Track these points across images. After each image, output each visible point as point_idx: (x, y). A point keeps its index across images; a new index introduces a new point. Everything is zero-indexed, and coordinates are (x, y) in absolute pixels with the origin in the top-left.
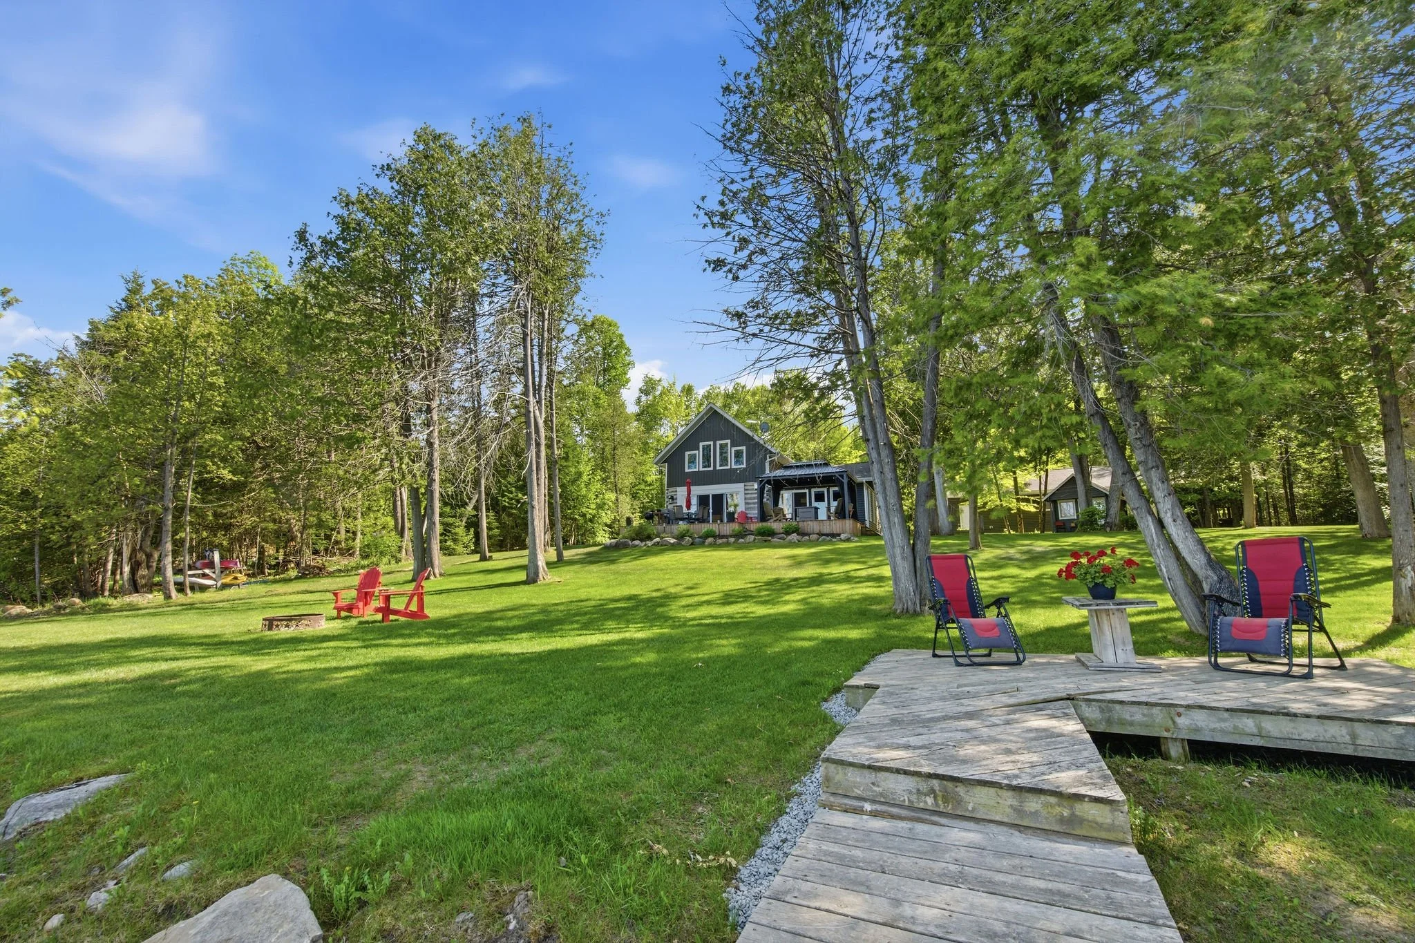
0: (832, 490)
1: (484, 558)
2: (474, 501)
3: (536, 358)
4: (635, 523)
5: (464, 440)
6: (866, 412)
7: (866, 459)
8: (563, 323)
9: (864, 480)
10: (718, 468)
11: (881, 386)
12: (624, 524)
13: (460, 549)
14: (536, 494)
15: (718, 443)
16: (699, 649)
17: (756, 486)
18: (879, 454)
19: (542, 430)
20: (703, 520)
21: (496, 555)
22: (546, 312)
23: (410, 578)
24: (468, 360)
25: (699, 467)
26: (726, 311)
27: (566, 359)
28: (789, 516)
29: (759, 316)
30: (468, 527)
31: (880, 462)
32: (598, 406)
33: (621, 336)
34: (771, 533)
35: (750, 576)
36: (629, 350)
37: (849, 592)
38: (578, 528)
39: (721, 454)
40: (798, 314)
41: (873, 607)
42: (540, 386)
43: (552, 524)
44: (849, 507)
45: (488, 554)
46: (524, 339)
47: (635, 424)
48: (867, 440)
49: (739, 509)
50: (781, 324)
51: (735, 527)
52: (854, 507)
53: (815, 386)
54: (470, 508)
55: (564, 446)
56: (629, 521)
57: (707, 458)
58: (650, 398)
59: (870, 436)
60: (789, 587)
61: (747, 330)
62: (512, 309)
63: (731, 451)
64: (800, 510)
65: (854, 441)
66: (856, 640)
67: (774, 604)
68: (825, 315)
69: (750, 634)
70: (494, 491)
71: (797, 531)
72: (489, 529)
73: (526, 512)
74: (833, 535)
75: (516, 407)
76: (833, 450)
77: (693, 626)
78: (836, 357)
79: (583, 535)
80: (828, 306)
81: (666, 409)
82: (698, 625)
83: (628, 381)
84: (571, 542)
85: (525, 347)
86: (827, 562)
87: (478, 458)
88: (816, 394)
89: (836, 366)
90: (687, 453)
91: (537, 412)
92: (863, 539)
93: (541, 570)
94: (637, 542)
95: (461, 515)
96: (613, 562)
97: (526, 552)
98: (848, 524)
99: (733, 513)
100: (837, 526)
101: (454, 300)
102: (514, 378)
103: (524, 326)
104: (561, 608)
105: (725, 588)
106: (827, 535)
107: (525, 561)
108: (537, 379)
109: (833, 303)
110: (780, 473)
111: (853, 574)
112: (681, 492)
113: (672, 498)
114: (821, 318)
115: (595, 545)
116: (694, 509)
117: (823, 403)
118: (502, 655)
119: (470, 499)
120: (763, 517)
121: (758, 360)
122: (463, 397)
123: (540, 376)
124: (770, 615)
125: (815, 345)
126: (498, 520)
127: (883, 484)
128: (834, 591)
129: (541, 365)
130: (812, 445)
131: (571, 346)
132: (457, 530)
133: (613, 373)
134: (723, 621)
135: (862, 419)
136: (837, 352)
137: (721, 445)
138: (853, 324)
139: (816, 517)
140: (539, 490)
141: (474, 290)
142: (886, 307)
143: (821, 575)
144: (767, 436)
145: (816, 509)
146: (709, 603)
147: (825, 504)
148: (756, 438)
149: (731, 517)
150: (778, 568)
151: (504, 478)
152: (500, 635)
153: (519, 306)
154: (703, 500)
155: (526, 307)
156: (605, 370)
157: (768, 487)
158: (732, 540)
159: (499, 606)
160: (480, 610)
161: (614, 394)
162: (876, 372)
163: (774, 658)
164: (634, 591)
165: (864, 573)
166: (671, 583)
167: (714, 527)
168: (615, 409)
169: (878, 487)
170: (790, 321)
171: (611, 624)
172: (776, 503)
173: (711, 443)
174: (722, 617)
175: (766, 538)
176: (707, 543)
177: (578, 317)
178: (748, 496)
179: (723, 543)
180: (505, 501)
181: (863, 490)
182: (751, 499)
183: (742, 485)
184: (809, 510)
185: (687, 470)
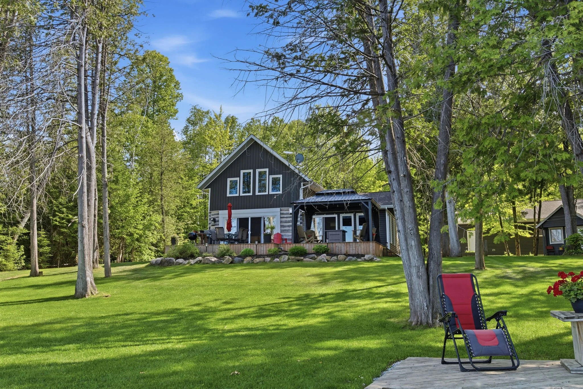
0: (358, 215)
1: (34, 274)
2: (26, 220)
3: (89, 88)
4: (180, 243)
5: (17, 162)
6: (388, 147)
7: (388, 188)
8: (117, 56)
9: (386, 207)
10: (257, 193)
11: (402, 125)
12: (170, 243)
13: (10, 265)
14: (86, 214)
15: (258, 171)
16: (236, 356)
17: (291, 211)
18: (399, 184)
19: (94, 155)
20: (242, 241)
21: (45, 271)
22: (100, 46)
24: (24, 87)
25: (240, 192)
26: (267, 52)
27: (118, 89)
28: (320, 238)
29: (296, 58)
30: (18, 244)
31: (400, 191)
32: (146, 134)
33: (171, 70)
34: (303, 254)
35: (283, 292)
36: (177, 83)
37: (369, 307)
38: (126, 246)
39: (260, 181)
40: (331, 58)
41: (392, 320)
42: (92, 114)
43: (101, 243)
44: (372, 230)
45: (38, 270)
46: (79, 70)
47: (182, 151)
48: (389, 172)
49: (276, 231)
50: (316, 66)
51: (271, 247)
52: (377, 231)
53: (344, 123)
54: (22, 226)
55: (114, 170)
56: (174, 241)
57: (247, 184)
58: (197, 128)
59: (392, 168)
60: (318, 302)
61: (286, 70)
62: (67, 42)
63: (269, 179)
64: (330, 233)
65: (378, 173)
66: (376, 349)
67: (304, 318)
68: (354, 60)
69: (283, 345)
70: (46, 210)
71: (326, 251)
72: (40, 246)
73: (76, 232)
74: (359, 256)
75: (69, 133)
76: (358, 179)
77: (231, 337)
78: (364, 97)
79: (131, 252)
80: (358, 52)
81: (211, 138)
82: (236, 336)
83: (176, 112)
84: (119, 260)
85: (79, 77)
86: (352, 279)
87: (31, 180)
88: (345, 129)
89: (363, 105)
90: (229, 180)
91: (89, 138)
92: (384, 259)
93: (89, 285)
94: (181, 260)
95: (13, 234)
96: (156, 278)
97: (76, 268)
98: (372, 246)
99: (270, 235)
100: (361, 247)
101: (12, 30)
102: (68, 106)
103: (79, 57)
104: (107, 321)
105: (261, 303)
106: (353, 255)
107: (74, 277)
108: (90, 108)
109: (362, 49)
110: (313, 199)
111: (375, 290)
112: (223, 214)
113: (214, 220)
114: (351, 63)
115: (142, 262)
116: (234, 231)
117: (352, 138)
118: (50, 365)
119: (22, 218)
120: (297, 239)
121: (295, 98)
122: (18, 122)
123: (93, 105)
124: (300, 327)
125: (346, 86)
126: (49, 237)
127: (402, 210)
128: (357, 306)
129: (94, 94)
130: (341, 175)
131: (123, 78)
132: (9, 247)
133: (162, 104)
134: (258, 333)
135: (385, 153)
136: (365, 93)
137: (260, 173)
138: (379, 68)
139: (344, 239)
140: (89, 211)
141: (31, 22)
142: (408, 56)
143: (347, 291)
144: (301, 166)
145: (344, 232)
146: (244, 316)
147: (352, 228)
148: (292, 167)
149: (268, 239)
150: (309, 285)
151: (57, 198)
152: (48, 346)
153: (74, 39)
154: (243, 222)
155: (81, 40)
156: (154, 102)
157: (301, 212)
158: (268, 259)
159: (47, 319)
160: (30, 323)
161: (163, 123)
162: (398, 110)
163: (303, 366)
164: (176, 306)
165: (383, 290)
166: (211, 298)
167: (251, 247)
168: (163, 138)
169: (398, 214)
170: (323, 64)
171: (153, 335)
172: (308, 227)
173: (251, 171)
174: (257, 329)
175: (298, 258)
176: (245, 262)
177: (131, 52)
178: (283, 220)
179: (260, 262)
180: (56, 221)
181: (385, 216)
182: (286, 222)
183: (278, 209)
184: (338, 233)
185: (228, 195)
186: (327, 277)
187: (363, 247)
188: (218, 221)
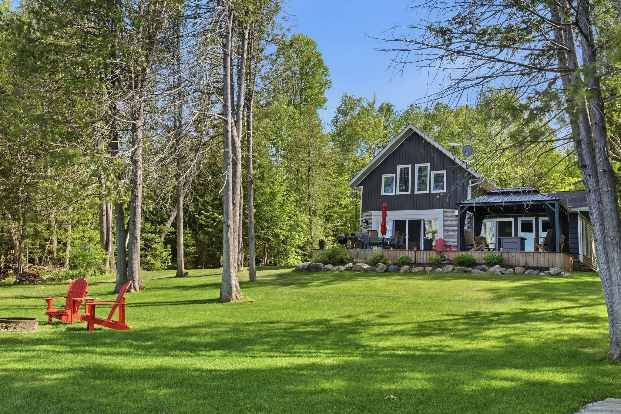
0: (541, 219)
1: (180, 275)
2: (172, 218)
3: (235, 79)
4: (329, 246)
5: (165, 158)
6: (583, 136)
7: (581, 186)
8: (263, 42)
9: (578, 210)
10: (416, 192)
11: (601, 107)
12: (317, 247)
13: (158, 264)
14: (231, 213)
15: (417, 166)
16: (391, 379)
17: (456, 213)
18: (597, 182)
19: (239, 150)
20: (399, 246)
21: (191, 272)
22: (247, 32)
23: (113, 290)
24: (172, 80)
25: (396, 190)
26: (429, 28)
27: (264, 78)
28: (492, 246)
29: (465, 32)
30: (165, 244)
31: (598, 191)
32: (293, 126)
33: (319, 55)
34: (472, 264)
35: (446, 308)
36: (326, 69)
37: (555, 332)
38: (271, 248)
39: (420, 177)
40: (509, 29)
41: (586, 350)
42: (238, 106)
43: (246, 244)
44: (560, 239)
45: (184, 271)
46: (225, 60)
47: (331, 144)
48: (584, 167)
49: (440, 235)
50: (489, 40)
51: (433, 255)
52: (566, 239)
53: (525, 107)
54: (169, 224)
55: (260, 166)
56: (322, 244)
57: (404, 181)
58: (348, 118)
59: (588, 162)
60: (490, 322)
61: (452, 47)
62: (214, 30)
63: (431, 175)
64: (504, 240)
65: (568, 167)
66: (565, 385)
67: (472, 339)
68: (538, 30)
69: (447, 369)
70: (191, 208)
71: (500, 262)
72: (186, 246)
73: (221, 231)
74: (542, 269)
75: (215, 126)
76: (541, 176)
77: (385, 356)
78: (551, 75)
79: (276, 256)
80: (543, 20)
81: (363, 129)
82: (391, 355)
83: (325, 101)
84: (264, 263)
85: (225, 67)
86: (533, 297)
87: (178, 176)
88: (526, 115)
89: (550, 85)
90: (384, 176)
91: (235, 132)
92: (576, 275)
93: (234, 288)
94: (329, 266)
95: (160, 232)
96: (303, 285)
97: (220, 270)
98: (559, 257)
99: (431, 241)
100: (545, 258)
101: (160, 22)
102: (214, 98)
103: (225, 46)
104: (252, 328)
105: (420, 319)
106: (534, 268)
107: (219, 279)
108: (236, 99)
109: (549, 16)
110: (483, 199)
111: (562, 312)
112: (376, 216)
113: (367, 222)
114: (534, 33)
115: (288, 266)
116: (389, 234)
117: (532, 126)
118: (196, 370)
119: (169, 216)
120: (464, 246)
121: (463, 79)
122: (166, 117)
123: (239, 96)
124: (468, 350)
125: (527, 63)
126: (195, 238)
127: (601, 214)
128: (540, 330)
129: (240, 85)
130: (520, 170)
131: (269, 66)
132: (157, 246)
133: (309, 92)
134: (418, 353)
135: (578, 143)
136: (552, 70)
137: (420, 169)
138: (571, 39)
139: (523, 248)
140: (234, 210)
141: (178, 13)
142: (610, 20)
143: (526, 311)
144: (469, 160)
145: (523, 239)
146: (402, 333)
147: (533, 235)
148: (458, 161)
149: (429, 245)
150: (478, 301)
151: (202, 196)
152: (194, 351)
153: (220, 28)
154: (399, 225)
155: (227, 28)
156: (302, 91)
157: (469, 214)
158: (429, 269)
159: (193, 322)
160: (176, 325)
161: (310, 113)
162: (596, 91)
163: (471, 397)
164: (325, 317)
165: (575, 312)
166: (362, 310)
167: (408, 254)
168: (311, 130)
169: (595, 218)
170: (499, 37)
171: (300, 348)
172: (478, 231)
173: (410, 166)
174: (416, 349)
175: (465, 268)
176: (401, 271)
177: (277, 37)
178: (447, 223)
179: (419, 271)
180: (201, 219)
181: (577, 221)
182: (450, 226)
183: (441, 211)
184: (515, 240)
185: (383, 194)
186: (502, 293)
187: (547, 259)
188: (371, 223)
